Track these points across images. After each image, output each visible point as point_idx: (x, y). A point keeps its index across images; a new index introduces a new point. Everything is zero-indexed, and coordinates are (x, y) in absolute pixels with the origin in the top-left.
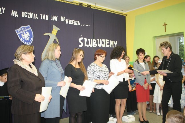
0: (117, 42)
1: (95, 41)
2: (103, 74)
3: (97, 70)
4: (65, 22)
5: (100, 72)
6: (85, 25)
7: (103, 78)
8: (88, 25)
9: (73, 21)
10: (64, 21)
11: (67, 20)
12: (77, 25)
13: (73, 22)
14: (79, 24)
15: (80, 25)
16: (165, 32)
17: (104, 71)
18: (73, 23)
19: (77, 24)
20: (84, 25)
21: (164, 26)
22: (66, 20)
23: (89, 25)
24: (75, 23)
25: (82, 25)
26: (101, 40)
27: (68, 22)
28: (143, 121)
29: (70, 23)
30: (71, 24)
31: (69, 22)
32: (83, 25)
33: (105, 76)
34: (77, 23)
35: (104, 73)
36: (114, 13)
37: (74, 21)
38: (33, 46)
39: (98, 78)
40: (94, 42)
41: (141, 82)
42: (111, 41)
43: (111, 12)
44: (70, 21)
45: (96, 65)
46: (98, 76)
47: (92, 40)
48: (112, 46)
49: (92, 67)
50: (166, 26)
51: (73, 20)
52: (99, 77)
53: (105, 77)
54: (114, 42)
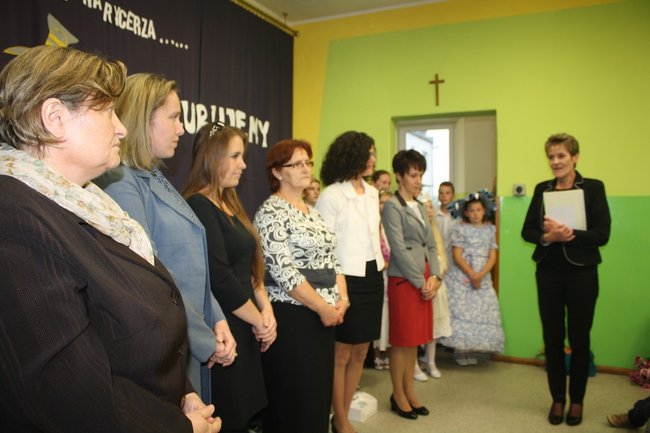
0: (267, 124)
1: (203, 113)
2: (323, 244)
3: (299, 225)
4: (99, 13)
5: (311, 235)
6: (173, 42)
7: (317, 261)
8: (181, 46)
9: (132, 18)
10: (95, 7)
11: (107, 5)
12: (144, 35)
13: (129, 21)
14: (152, 33)
15: (154, 37)
16: (437, 104)
17: (324, 232)
18: (132, 25)
19: (147, 33)
20: (170, 42)
21: (433, 86)
22: (103, 6)
23: (186, 47)
24: (137, 24)
25: (161, 41)
26: (221, 110)
27: (113, 15)
28: (410, 409)
29: (118, 22)
30: (123, 27)
31: (116, 19)
32: (167, 42)
33: (328, 251)
34: (144, 29)
35: (326, 241)
36: (263, 17)
37: (136, 18)
38: (122, 65)
39: (299, 261)
40: (199, 114)
41: (417, 272)
42: (252, 118)
43: (255, 13)
44: (120, 12)
45: (287, 205)
46: (302, 253)
47: (193, 105)
48: (254, 136)
49: (276, 212)
50: (441, 86)
51: (131, 14)
52: (304, 257)
53: (327, 257)
54: (260, 123)
